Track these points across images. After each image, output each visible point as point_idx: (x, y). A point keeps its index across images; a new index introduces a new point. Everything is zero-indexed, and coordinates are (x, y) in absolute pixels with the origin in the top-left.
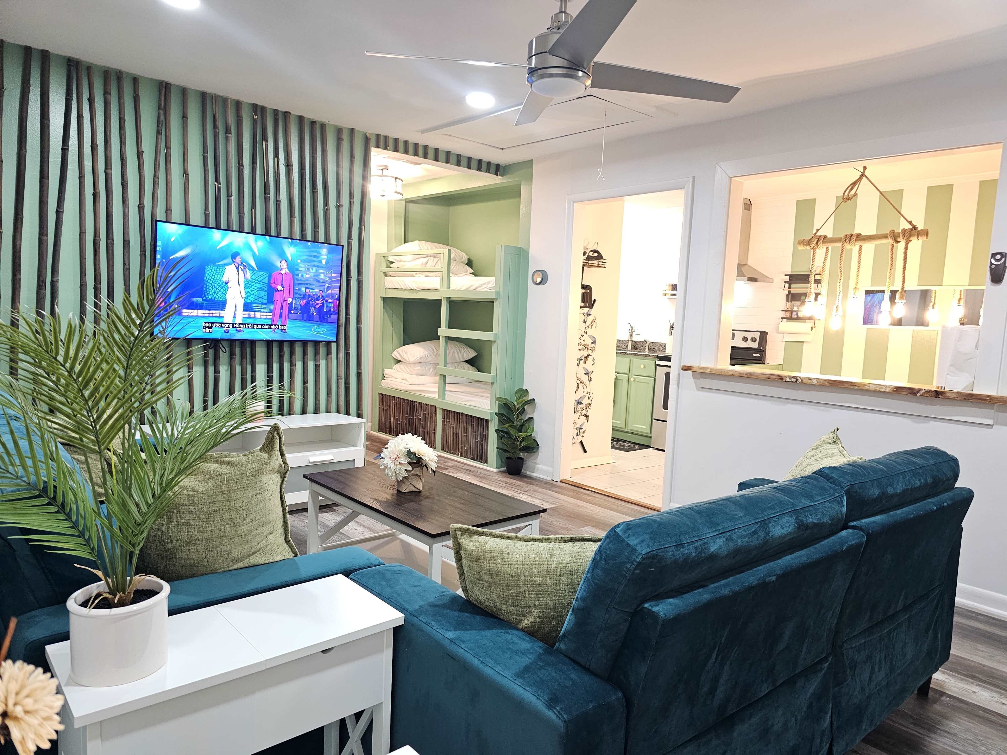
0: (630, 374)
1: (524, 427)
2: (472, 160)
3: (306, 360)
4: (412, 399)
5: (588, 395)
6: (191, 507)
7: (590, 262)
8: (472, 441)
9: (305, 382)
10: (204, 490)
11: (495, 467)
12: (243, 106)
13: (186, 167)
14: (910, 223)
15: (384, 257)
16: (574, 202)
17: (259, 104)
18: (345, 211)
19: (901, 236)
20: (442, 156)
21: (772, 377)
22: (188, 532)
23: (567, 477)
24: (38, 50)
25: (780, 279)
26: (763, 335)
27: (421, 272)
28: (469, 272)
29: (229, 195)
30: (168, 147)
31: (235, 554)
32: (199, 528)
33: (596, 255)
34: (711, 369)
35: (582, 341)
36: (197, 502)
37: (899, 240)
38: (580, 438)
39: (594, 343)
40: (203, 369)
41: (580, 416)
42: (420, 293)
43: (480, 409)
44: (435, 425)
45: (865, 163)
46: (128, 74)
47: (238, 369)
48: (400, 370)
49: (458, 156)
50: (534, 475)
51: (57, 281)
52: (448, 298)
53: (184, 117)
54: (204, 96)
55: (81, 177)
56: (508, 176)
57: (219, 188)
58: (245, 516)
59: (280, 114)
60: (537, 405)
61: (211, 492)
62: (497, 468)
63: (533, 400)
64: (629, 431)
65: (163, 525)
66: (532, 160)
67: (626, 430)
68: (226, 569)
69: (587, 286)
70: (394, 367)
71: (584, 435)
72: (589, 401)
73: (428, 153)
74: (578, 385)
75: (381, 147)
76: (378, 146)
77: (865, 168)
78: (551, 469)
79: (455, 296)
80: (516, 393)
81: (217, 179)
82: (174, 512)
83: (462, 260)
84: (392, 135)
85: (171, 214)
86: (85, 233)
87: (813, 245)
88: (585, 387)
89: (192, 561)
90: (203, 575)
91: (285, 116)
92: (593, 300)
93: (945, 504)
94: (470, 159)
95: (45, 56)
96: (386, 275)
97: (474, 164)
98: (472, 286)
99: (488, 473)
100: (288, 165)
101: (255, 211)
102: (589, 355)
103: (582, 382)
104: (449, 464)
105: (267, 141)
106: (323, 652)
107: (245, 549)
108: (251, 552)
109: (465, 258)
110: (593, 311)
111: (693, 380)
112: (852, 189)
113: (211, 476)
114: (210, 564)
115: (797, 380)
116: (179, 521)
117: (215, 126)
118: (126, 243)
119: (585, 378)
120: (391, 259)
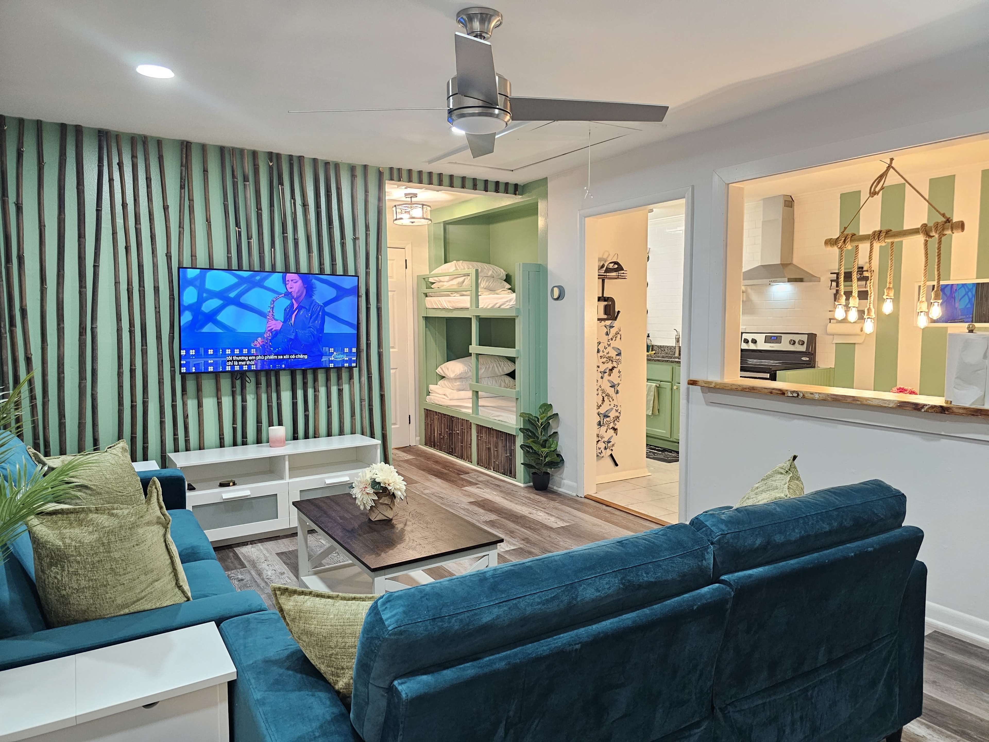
0: (673, 382)
1: (547, 442)
2: (489, 183)
3: (329, 385)
4: (451, 415)
5: (615, 408)
6: (78, 558)
7: (608, 274)
8: (503, 456)
9: (329, 406)
10: (89, 541)
11: (523, 482)
12: (259, 154)
13: (208, 216)
14: (943, 215)
15: (424, 279)
16: (585, 217)
17: (274, 151)
18: (362, 242)
19: (933, 229)
20: (457, 182)
21: (774, 391)
22: (77, 580)
23: (592, 492)
24: (72, 125)
25: (826, 278)
26: (812, 337)
27: (456, 292)
28: (506, 287)
29: (249, 238)
30: (191, 200)
31: (119, 601)
32: (85, 577)
33: (616, 266)
34: (716, 383)
35: (605, 353)
36: (82, 553)
37: (931, 234)
38: (609, 452)
39: (619, 354)
40: (231, 398)
41: (607, 430)
42: (455, 312)
43: (506, 424)
44: (471, 440)
45: (891, 155)
46: (152, 138)
47: (264, 397)
48: (444, 386)
49: (475, 180)
50: (562, 490)
51: (96, 328)
52: (477, 317)
53: (205, 171)
54: (222, 150)
55: (114, 233)
56: (527, 194)
57: (240, 233)
58: (124, 566)
59: (294, 158)
60: (561, 420)
61: (94, 544)
62: (524, 483)
63: (557, 414)
64: (674, 440)
65: (57, 573)
66: (547, 178)
67: (671, 440)
68: (113, 615)
69: (608, 298)
70: (439, 383)
71: (613, 448)
72: (617, 414)
73: (442, 181)
74: (603, 398)
75: (395, 179)
76: (392, 179)
77: (892, 160)
78: (575, 484)
79: (483, 315)
80: (540, 408)
81: (237, 224)
82: (65, 562)
83: (500, 277)
84: (405, 166)
85: (196, 259)
86: (119, 283)
87: (840, 245)
88: (611, 400)
89: (83, 607)
90: (94, 620)
91: (299, 160)
92: (617, 310)
93: (870, 549)
94: (486, 182)
95: (78, 130)
96: (426, 296)
97: (491, 186)
98: (497, 303)
99: (515, 489)
100: (305, 205)
101: (275, 250)
102: (613, 368)
103: (608, 395)
104: (480, 479)
105: (282, 185)
106: (144, 706)
107: (130, 596)
108: (135, 599)
109: (503, 274)
110: (616, 323)
111: (701, 394)
112: (879, 183)
113: (98, 528)
114: (98, 610)
115: (798, 395)
116: (70, 570)
117: (234, 176)
118: (156, 289)
119: (611, 391)
120: (431, 280)
